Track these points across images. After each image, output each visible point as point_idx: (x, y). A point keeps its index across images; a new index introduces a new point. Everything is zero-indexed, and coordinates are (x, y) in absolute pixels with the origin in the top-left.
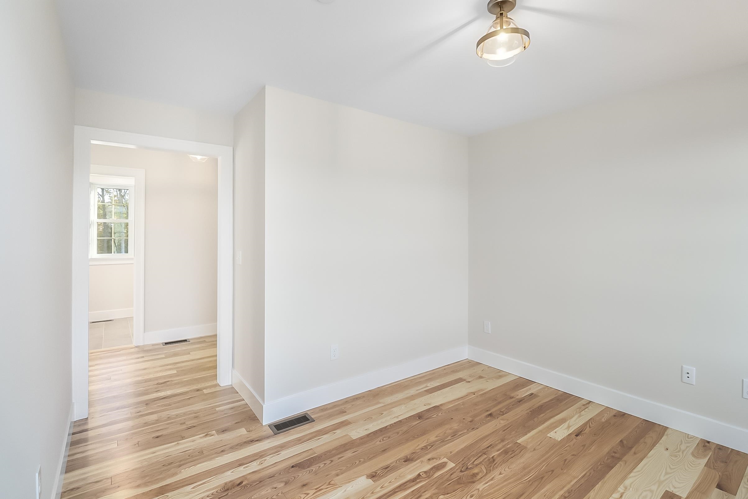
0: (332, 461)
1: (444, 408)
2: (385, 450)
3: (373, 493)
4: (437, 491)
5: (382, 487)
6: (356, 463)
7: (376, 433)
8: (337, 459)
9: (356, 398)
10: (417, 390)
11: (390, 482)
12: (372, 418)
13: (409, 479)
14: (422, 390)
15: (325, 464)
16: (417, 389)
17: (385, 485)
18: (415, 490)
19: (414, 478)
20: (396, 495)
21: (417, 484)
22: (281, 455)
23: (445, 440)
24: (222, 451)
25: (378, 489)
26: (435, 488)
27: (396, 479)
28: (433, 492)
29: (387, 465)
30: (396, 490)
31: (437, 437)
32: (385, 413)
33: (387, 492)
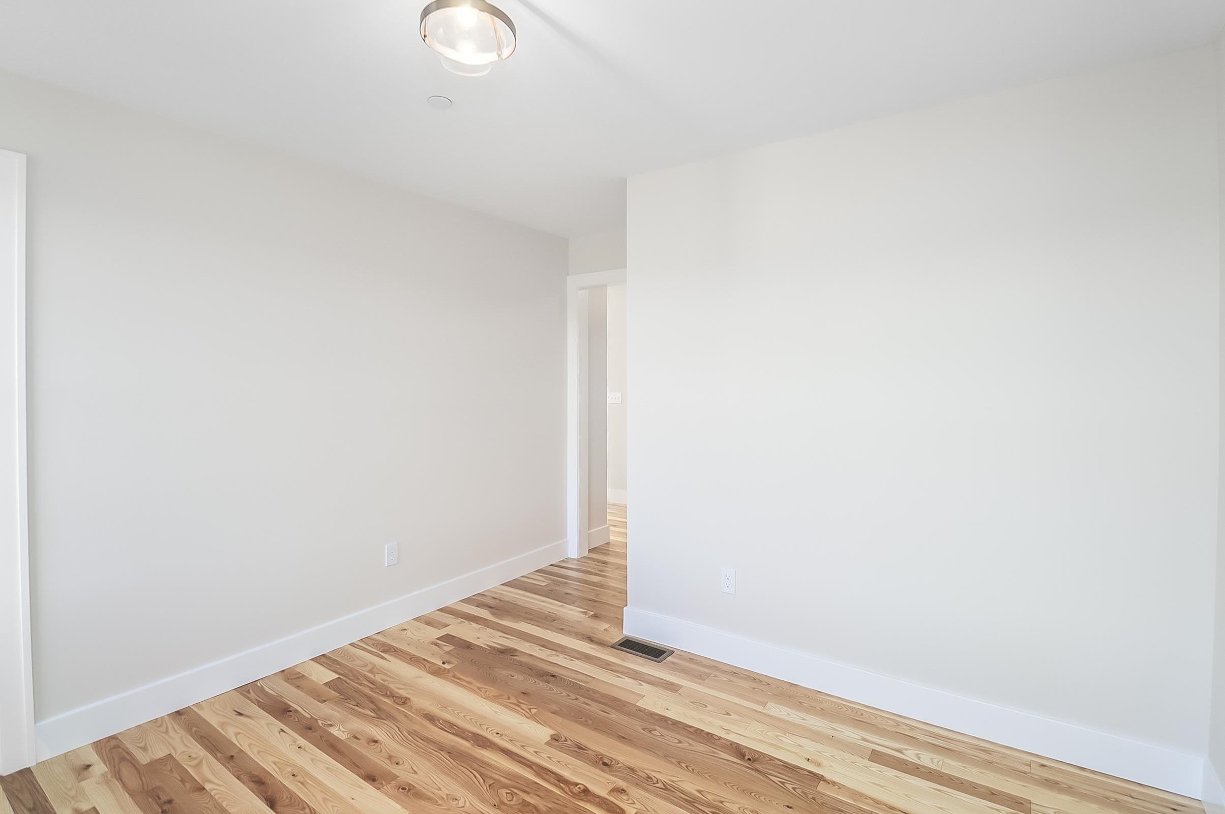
0: (576, 699)
1: (822, 788)
2: (624, 738)
3: (523, 746)
4: (544, 809)
5: (536, 752)
6: (581, 718)
7: (666, 721)
8: (583, 702)
9: (735, 673)
10: (864, 739)
11: (549, 758)
12: (706, 706)
13: (563, 775)
14: (877, 746)
15: (569, 696)
16: (865, 736)
17: (542, 755)
18: (539, 784)
19: (565, 779)
20: (523, 768)
21: (555, 786)
22: (574, 662)
23: (696, 805)
24: (562, 629)
25: (531, 750)
26: (549, 806)
27: (559, 762)
28: (540, 805)
29: (588, 747)
30: (534, 767)
31: (700, 792)
32: (734, 716)
33: (528, 758)
